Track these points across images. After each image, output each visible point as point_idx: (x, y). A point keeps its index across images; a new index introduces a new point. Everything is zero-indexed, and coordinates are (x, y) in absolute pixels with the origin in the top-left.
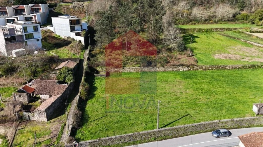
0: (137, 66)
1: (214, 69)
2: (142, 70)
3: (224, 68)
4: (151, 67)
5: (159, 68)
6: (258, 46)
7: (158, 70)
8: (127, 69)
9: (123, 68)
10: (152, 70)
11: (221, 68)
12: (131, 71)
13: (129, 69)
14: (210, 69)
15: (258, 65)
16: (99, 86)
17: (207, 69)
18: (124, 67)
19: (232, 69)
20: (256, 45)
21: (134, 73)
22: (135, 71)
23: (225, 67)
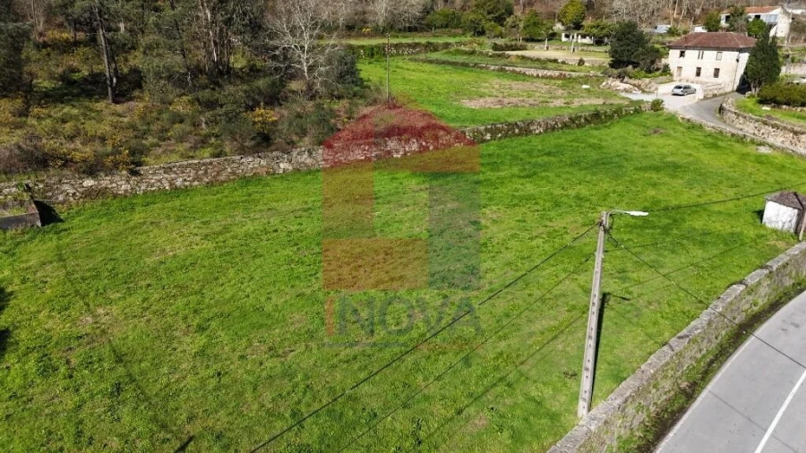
0: (207, 154)
1: (500, 135)
2: (233, 173)
3: (525, 130)
4: (274, 153)
5: (310, 153)
6: (543, 77)
7: (309, 161)
8: (154, 174)
9: (134, 173)
10: (282, 165)
11: (517, 131)
12: (179, 182)
13: (168, 170)
14: (488, 137)
15: (606, 112)
16: (17, 281)
17: (478, 139)
18: (139, 164)
19: (546, 131)
20: (538, 75)
21: (194, 189)
22: (197, 178)
23: (528, 125)
